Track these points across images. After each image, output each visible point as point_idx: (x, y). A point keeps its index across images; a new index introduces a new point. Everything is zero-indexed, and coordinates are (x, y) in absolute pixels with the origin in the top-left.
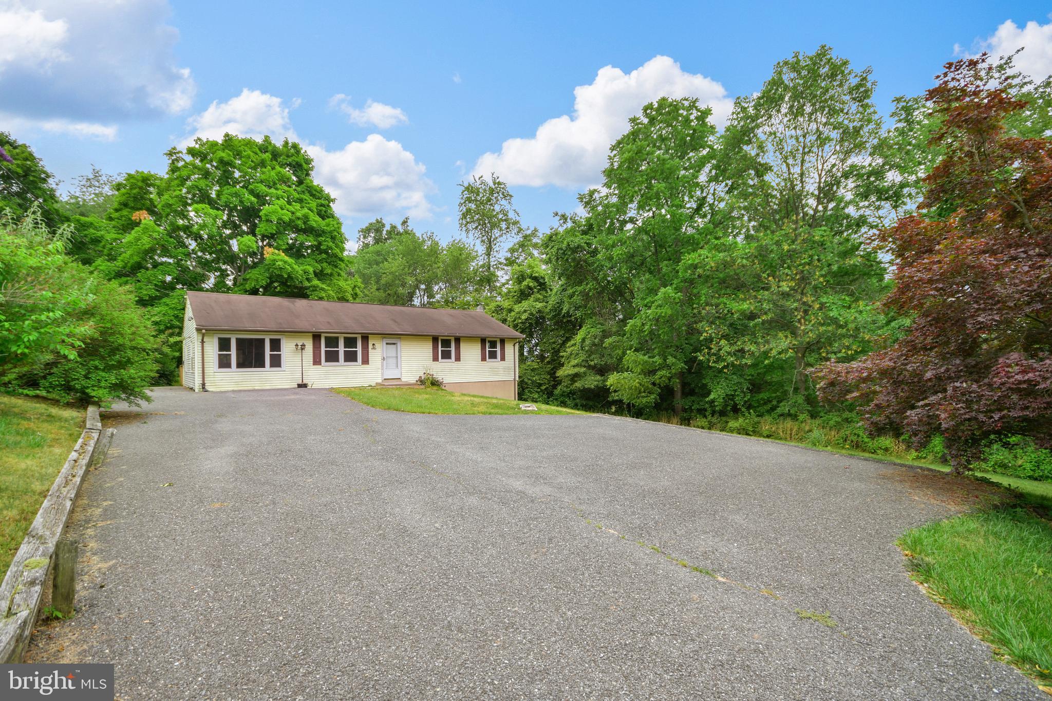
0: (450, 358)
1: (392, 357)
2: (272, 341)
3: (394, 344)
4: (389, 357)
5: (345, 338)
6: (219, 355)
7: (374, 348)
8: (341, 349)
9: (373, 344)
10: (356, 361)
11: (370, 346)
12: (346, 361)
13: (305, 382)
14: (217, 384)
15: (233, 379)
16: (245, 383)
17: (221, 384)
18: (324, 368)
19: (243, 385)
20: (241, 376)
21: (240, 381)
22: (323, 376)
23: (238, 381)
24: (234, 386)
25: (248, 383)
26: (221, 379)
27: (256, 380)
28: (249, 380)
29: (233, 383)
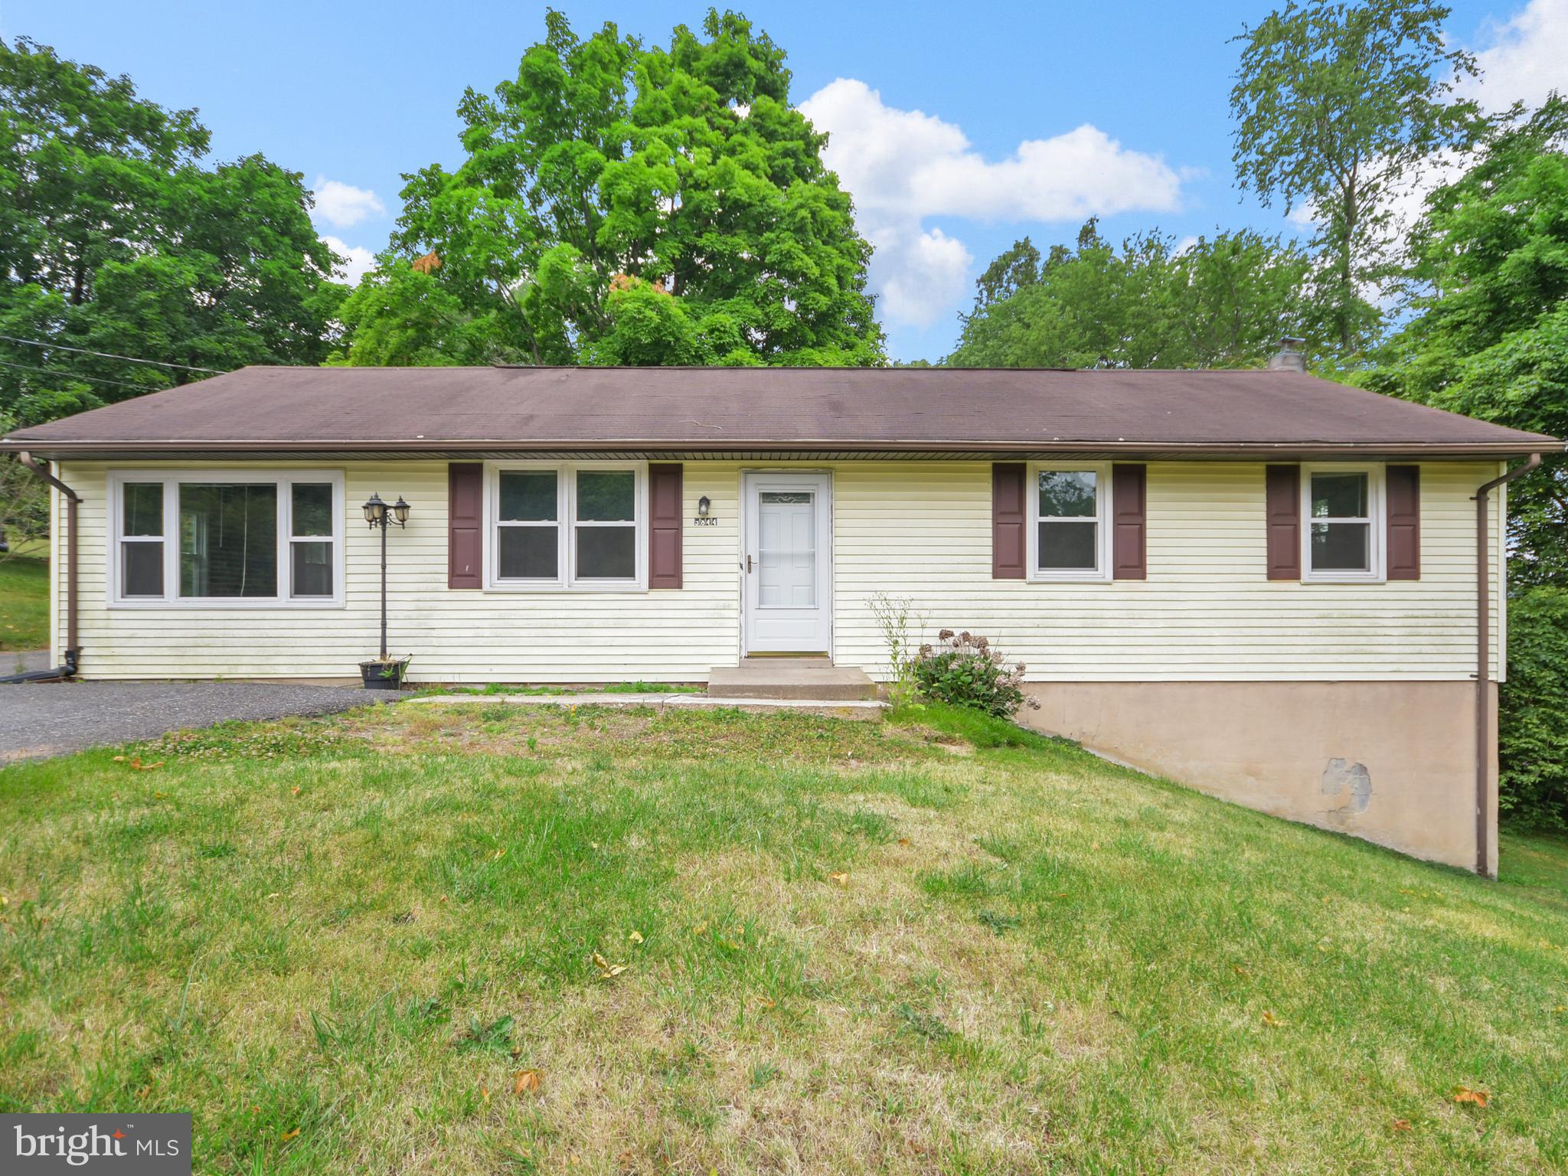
0: (1087, 560)
1: (793, 557)
2: (301, 493)
3: (804, 497)
4: (780, 557)
5: (584, 478)
6: (128, 546)
7: (704, 518)
8: (567, 522)
9: (705, 501)
10: (628, 572)
11: (690, 508)
12: (583, 571)
13: (395, 655)
14: (117, 651)
15: (167, 633)
16: (206, 651)
17: (130, 651)
18: (494, 602)
19: (201, 660)
20: (193, 624)
21: (191, 642)
22: (487, 633)
23: (182, 642)
24: (171, 660)
25: (215, 651)
26: (129, 633)
27: (243, 642)
28: (219, 642)
29: (166, 652)
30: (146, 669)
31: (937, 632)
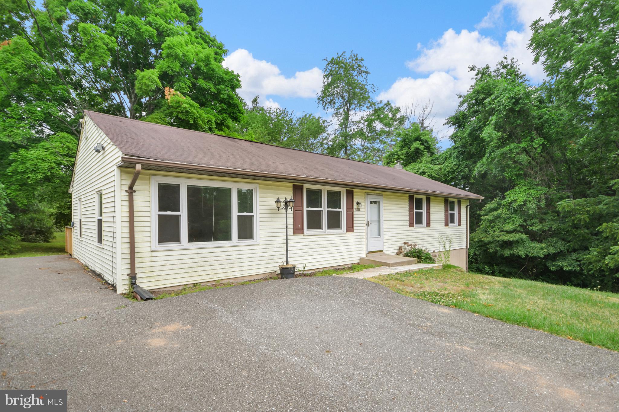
0: (421, 222)
1: (375, 221)
3: (377, 202)
5: (329, 193)
6: (160, 217)
7: (358, 209)
8: (325, 209)
9: (358, 203)
10: (340, 227)
11: (355, 206)
12: (329, 226)
13: (291, 264)
14: (157, 273)
15: (183, 261)
16: (202, 269)
17: (164, 273)
18: (307, 239)
19: (200, 273)
20: (196, 256)
21: (195, 265)
22: (305, 251)
23: (191, 265)
24: (185, 275)
25: (206, 268)
26: (163, 263)
27: (219, 262)
28: (208, 264)
29: (183, 271)
30: (173, 281)
31: (403, 242)
